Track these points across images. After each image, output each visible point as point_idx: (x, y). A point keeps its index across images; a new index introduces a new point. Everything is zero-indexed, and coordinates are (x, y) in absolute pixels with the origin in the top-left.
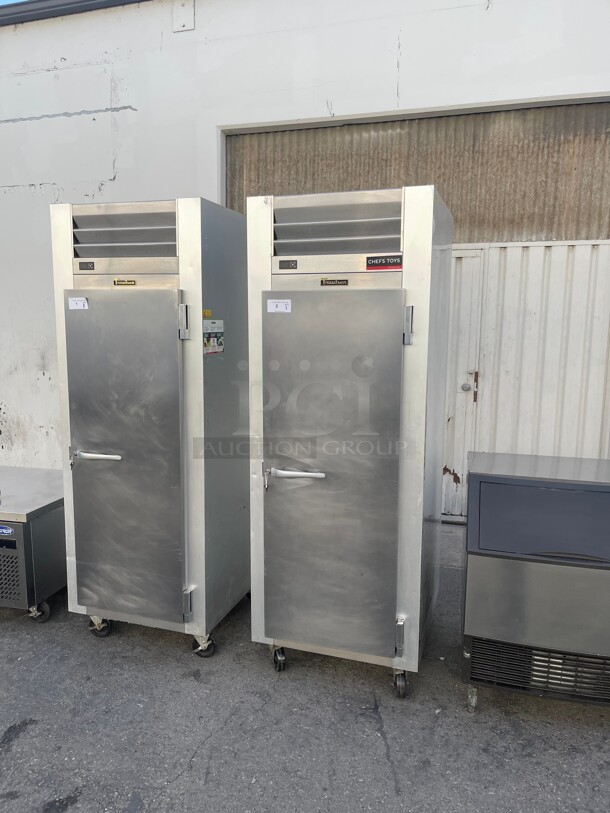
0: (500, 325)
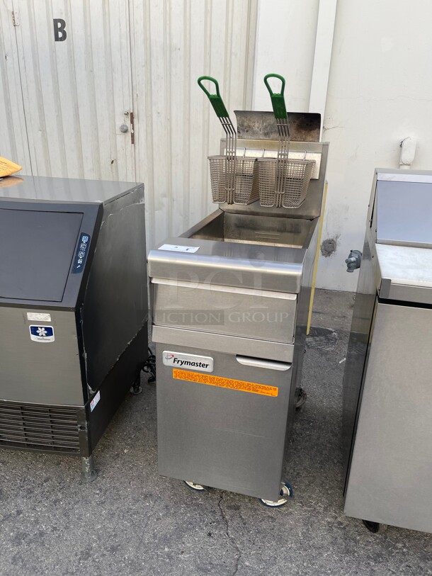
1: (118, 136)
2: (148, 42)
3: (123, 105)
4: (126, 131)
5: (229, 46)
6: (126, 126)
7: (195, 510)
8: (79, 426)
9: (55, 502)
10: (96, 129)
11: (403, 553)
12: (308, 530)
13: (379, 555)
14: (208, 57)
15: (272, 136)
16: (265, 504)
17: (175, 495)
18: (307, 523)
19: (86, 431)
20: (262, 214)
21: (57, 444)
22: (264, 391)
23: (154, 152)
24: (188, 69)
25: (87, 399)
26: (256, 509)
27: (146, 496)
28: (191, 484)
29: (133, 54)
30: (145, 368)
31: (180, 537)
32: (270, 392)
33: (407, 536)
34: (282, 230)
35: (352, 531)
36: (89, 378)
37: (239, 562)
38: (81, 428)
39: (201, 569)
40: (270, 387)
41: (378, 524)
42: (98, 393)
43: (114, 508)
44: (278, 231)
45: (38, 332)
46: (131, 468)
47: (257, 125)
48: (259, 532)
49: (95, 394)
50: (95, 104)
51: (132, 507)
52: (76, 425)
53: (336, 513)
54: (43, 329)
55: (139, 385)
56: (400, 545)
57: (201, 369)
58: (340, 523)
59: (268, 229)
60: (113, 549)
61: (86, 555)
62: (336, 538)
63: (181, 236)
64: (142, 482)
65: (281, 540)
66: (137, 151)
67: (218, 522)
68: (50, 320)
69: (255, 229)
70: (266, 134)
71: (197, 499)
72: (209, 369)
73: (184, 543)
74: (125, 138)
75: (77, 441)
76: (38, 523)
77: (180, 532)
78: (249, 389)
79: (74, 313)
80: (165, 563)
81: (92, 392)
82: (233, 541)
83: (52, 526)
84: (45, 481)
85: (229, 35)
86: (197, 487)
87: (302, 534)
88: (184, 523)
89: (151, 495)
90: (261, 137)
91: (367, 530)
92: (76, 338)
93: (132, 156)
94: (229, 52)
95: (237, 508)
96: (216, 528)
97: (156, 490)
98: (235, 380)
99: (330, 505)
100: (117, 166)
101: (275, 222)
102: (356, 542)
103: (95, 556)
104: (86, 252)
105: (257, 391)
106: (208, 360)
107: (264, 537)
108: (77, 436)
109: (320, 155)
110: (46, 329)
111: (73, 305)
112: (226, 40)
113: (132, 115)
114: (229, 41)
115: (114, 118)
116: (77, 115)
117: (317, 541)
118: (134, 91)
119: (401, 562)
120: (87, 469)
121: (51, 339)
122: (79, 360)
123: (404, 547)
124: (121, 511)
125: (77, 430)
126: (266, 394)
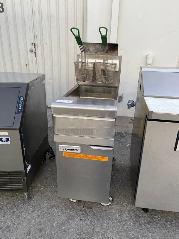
0: (41, 22)
1: (29, 54)
2: (40, 13)
3: (30, 40)
4: (32, 51)
5: (75, 15)
6: (32, 49)
7: (74, 210)
8: (23, 179)
9: (13, 213)
10: (19, 50)
11: (159, 220)
12: (120, 214)
13: (149, 222)
14: (67, 20)
15: (98, 53)
16: (102, 205)
17: (65, 205)
18: (120, 211)
19: (26, 181)
20: (96, 86)
21: (13, 188)
22: (102, 159)
23: (45, 61)
24: (58, 25)
25: (26, 168)
26: (99, 208)
27: (53, 207)
28: (71, 200)
29: (34, 18)
30: (48, 153)
31: (69, 222)
32: (105, 159)
33: (159, 213)
34: (104, 92)
35: (138, 213)
36: (26, 159)
37: (94, 230)
38: (23, 180)
39: (78, 234)
40: (104, 157)
41: (148, 209)
42: (30, 165)
43: (39, 213)
44: (102, 93)
45: (2, 140)
46: (45, 196)
47: (92, 49)
48: (101, 217)
49: (29, 165)
50: (18, 40)
51: (47, 212)
52: (21, 179)
53: (131, 206)
54: (5, 139)
55: (45, 160)
56: (157, 217)
57: (76, 152)
58: (133, 210)
59: (98, 92)
60: (41, 230)
61: (29, 233)
62: (132, 216)
63: (63, 96)
64: (50, 201)
65: (110, 219)
66: (37, 60)
67: (84, 214)
68: (8, 135)
69: (92, 92)
70: (96, 52)
71: (74, 206)
72: (79, 151)
73: (70, 224)
74: (32, 54)
75: (21, 186)
76: (6, 222)
77: (68, 220)
78: (96, 159)
79: (19, 131)
80: (63, 234)
81: (27, 164)
82: (91, 221)
83: (13, 223)
84: (8, 204)
85: (75, 11)
86: (74, 201)
87: (118, 216)
88: (70, 216)
89: (55, 206)
90: (94, 54)
91: (143, 212)
92: (20, 142)
93: (35, 62)
94: (75, 17)
95: (91, 208)
96: (83, 217)
97: (57, 204)
98: (90, 155)
99: (128, 203)
100: (29, 67)
101: (101, 89)
102: (140, 217)
103: (33, 234)
104: (22, 104)
105: (99, 159)
106: (79, 148)
107: (103, 219)
108: (22, 184)
109: (119, 61)
110: (6, 138)
111: (18, 127)
112: (74, 13)
113: (34, 44)
114: (75, 13)
115: (27, 46)
116: (10, 44)
117: (125, 218)
118: (35, 34)
119: (158, 223)
120: (26, 197)
121: (9, 143)
122: (21, 151)
123: (159, 217)
124: (42, 214)
125: (21, 181)
126: (103, 160)
